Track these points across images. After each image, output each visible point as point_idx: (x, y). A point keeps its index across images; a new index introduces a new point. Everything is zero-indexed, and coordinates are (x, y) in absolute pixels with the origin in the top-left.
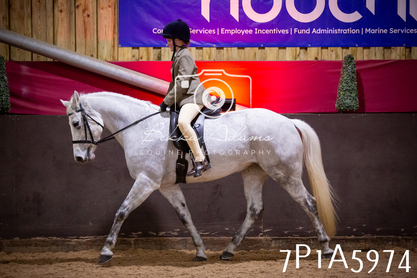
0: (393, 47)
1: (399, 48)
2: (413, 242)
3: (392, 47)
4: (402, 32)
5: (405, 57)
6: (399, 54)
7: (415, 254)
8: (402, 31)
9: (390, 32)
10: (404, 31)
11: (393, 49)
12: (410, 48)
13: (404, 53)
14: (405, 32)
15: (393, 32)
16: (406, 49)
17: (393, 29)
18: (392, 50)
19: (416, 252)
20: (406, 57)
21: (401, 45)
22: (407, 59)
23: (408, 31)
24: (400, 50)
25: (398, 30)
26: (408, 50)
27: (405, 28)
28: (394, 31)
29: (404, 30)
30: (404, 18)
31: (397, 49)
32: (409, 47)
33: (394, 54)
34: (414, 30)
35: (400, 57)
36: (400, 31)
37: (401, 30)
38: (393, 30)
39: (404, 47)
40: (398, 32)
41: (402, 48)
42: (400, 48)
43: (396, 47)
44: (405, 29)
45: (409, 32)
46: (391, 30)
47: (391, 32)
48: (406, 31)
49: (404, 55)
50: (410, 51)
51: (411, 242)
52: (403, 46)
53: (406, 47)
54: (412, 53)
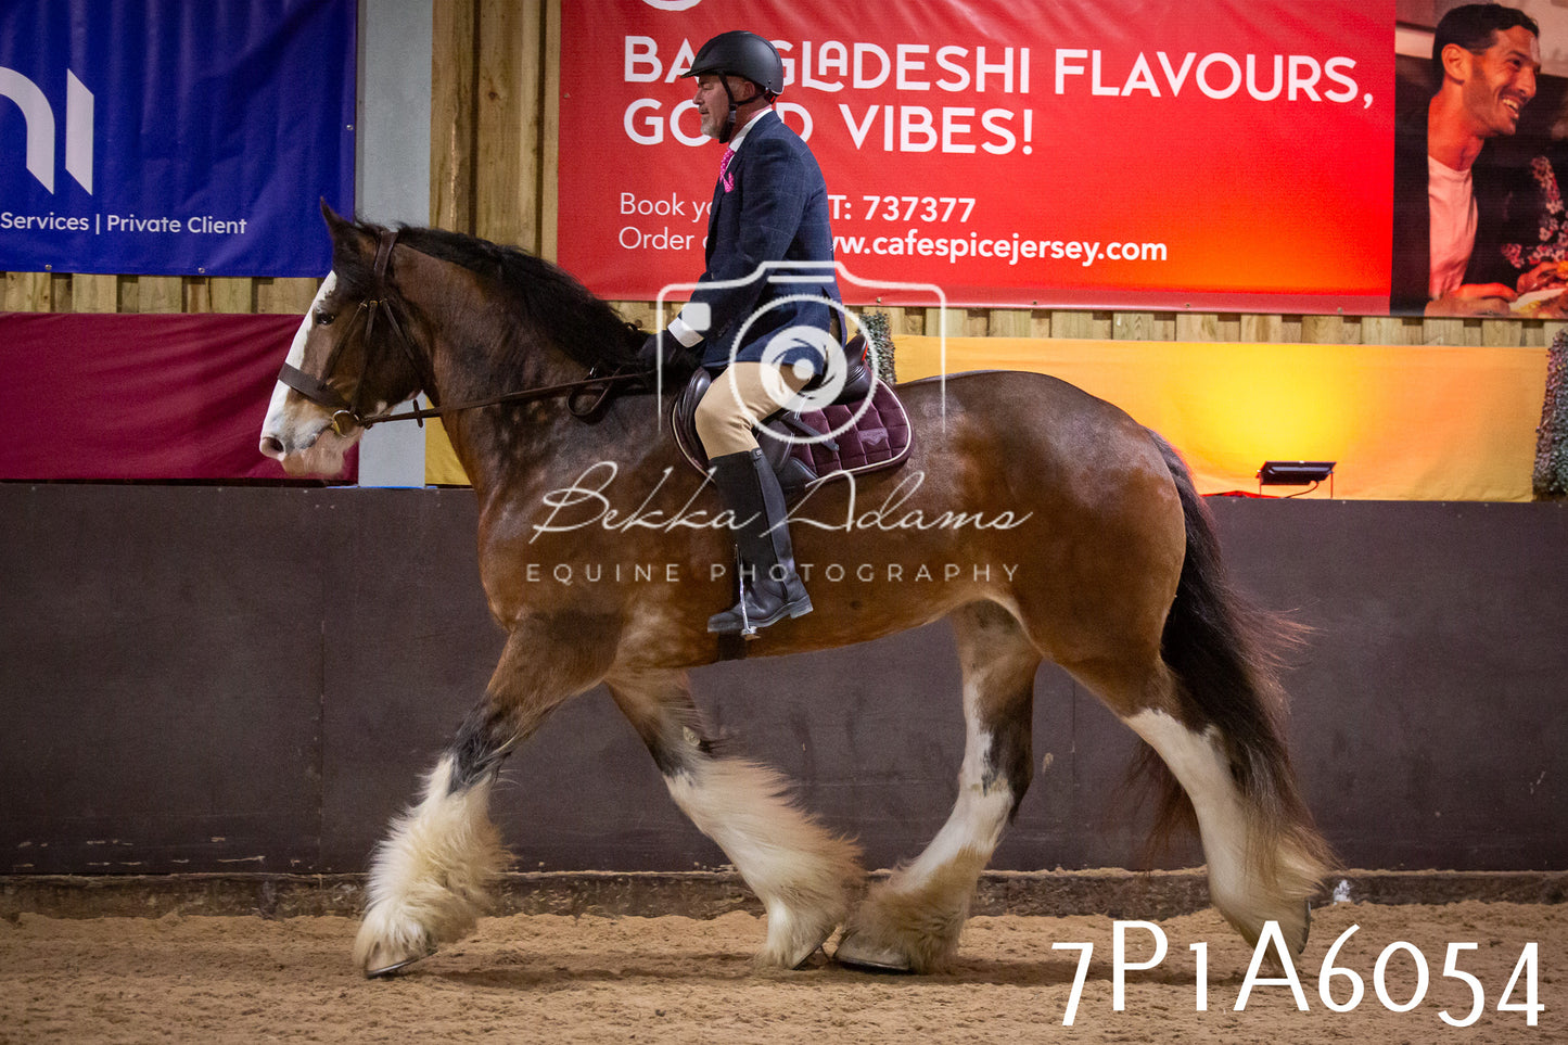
0: (15, 274)
1: (30, 275)
2: (17, 893)
3: (8, 273)
4: (42, 226)
5: (53, 307)
6: (30, 294)
7: (18, 931)
8: (42, 221)
9: (3, 225)
10: (49, 222)
11: (13, 278)
12: (69, 276)
13: (47, 292)
14: (52, 227)
15: (13, 226)
16: (57, 280)
17: (10, 215)
18: (9, 280)
19: (20, 923)
20: (57, 306)
21: (37, 268)
22: (58, 311)
23: (61, 224)
24: (35, 287)
25: (30, 219)
26: (60, 282)
27: (52, 214)
28: (16, 222)
29: (46, 219)
30: (48, 182)
31: (24, 279)
32: (62, 273)
33: (14, 295)
34: (79, 220)
35: (35, 306)
36: (34, 223)
37: (38, 219)
38: (12, 219)
39: (49, 274)
40: (29, 227)
41: (40, 275)
42: (35, 277)
43: (22, 274)
44: (50, 216)
45: (64, 227)
46: (7, 217)
47: (7, 224)
48: (55, 223)
49: (46, 297)
50: (69, 286)
51: (10, 891)
52: (44, 270)
53: (54, 275)
54: (74, 293)
